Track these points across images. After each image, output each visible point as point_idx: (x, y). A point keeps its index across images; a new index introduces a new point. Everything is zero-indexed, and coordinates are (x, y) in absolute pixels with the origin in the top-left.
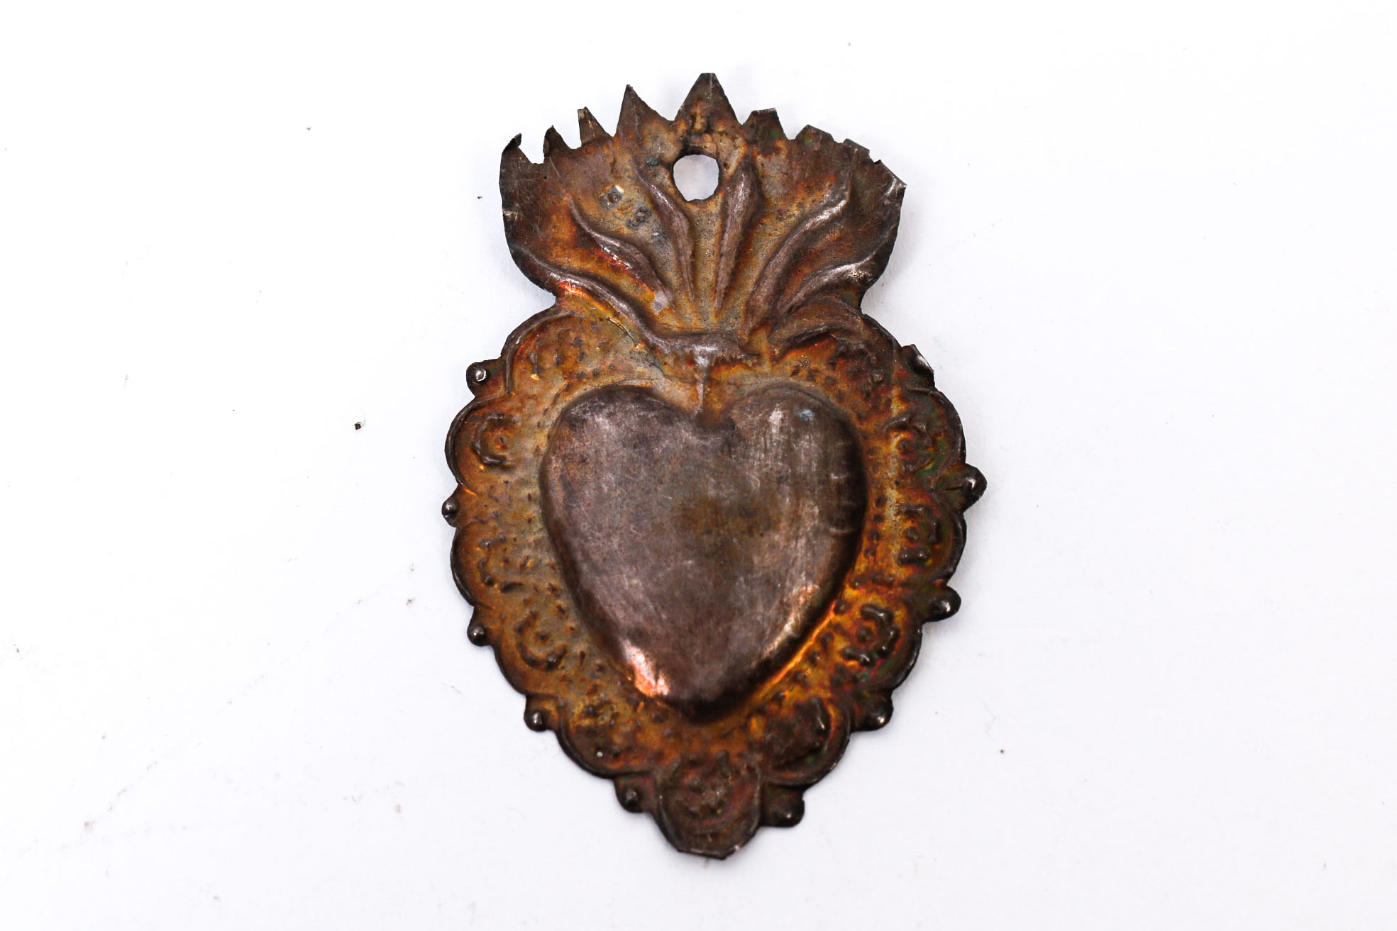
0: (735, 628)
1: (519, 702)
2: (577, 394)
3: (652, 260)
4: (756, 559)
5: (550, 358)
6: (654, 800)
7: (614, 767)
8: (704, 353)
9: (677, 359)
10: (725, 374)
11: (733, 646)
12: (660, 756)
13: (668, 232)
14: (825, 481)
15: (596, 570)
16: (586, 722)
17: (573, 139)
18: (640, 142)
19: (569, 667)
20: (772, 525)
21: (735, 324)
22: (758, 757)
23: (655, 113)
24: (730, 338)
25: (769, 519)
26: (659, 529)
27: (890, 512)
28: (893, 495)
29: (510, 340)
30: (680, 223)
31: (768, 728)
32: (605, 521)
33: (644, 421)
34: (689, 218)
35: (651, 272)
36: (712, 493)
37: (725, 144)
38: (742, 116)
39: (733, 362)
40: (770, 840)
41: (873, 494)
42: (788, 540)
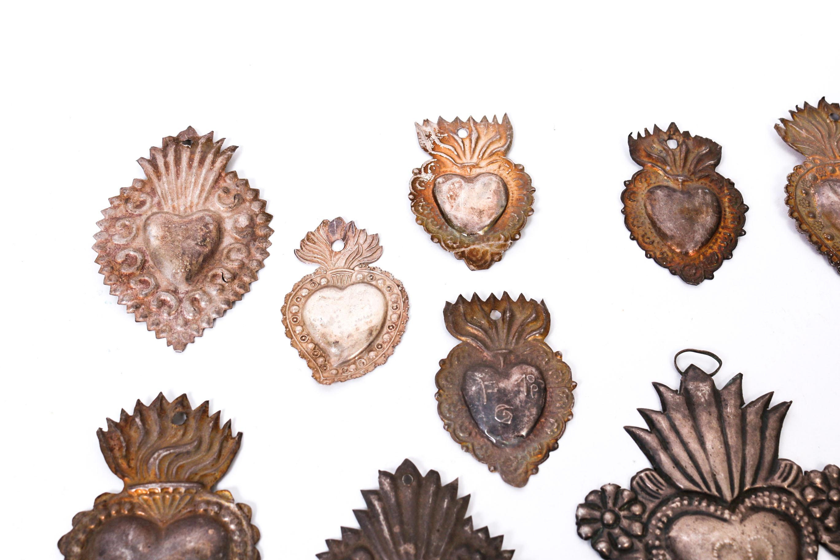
0: (695, 235)
1: (644, 252)
2: (650, 187)
3: (665, 160)
4: (699, 220)
5: (643, 180)
6: (678, 272)
7: (669, 265)
8: (680, 179)
9: (674, 180)
10: (686, 183)
11: (695, 239)
12: (679, 264)
13: (668, 154)
14: (713, 205)
15: (661, 222)
16: (660, 256)
17: (643, 135)
18: (659, 136)
19: (655, 244)
20: (702, 213)
21: (686, 174)
22: (702, 265)
23: (661, 130)
24: (686, 176)
25: (701, 212)
26: (676, 214)
27: (727, 213)
28: (727, 210)
29: (634, 176)
30: (670, 152)
31: (704, 258)
32: (662, 212)
33: (668, 192)
34: (673, 152)
35: (665, 162)
36: (687, 206)
37: (678, 137)
38: (681, 132)
39: (687, 181)
40: (706, 282)
41: (723, 209)
42: (706, 216)
